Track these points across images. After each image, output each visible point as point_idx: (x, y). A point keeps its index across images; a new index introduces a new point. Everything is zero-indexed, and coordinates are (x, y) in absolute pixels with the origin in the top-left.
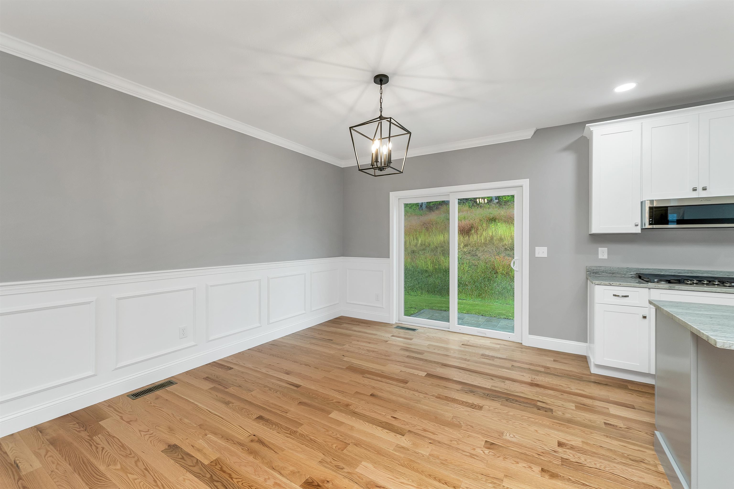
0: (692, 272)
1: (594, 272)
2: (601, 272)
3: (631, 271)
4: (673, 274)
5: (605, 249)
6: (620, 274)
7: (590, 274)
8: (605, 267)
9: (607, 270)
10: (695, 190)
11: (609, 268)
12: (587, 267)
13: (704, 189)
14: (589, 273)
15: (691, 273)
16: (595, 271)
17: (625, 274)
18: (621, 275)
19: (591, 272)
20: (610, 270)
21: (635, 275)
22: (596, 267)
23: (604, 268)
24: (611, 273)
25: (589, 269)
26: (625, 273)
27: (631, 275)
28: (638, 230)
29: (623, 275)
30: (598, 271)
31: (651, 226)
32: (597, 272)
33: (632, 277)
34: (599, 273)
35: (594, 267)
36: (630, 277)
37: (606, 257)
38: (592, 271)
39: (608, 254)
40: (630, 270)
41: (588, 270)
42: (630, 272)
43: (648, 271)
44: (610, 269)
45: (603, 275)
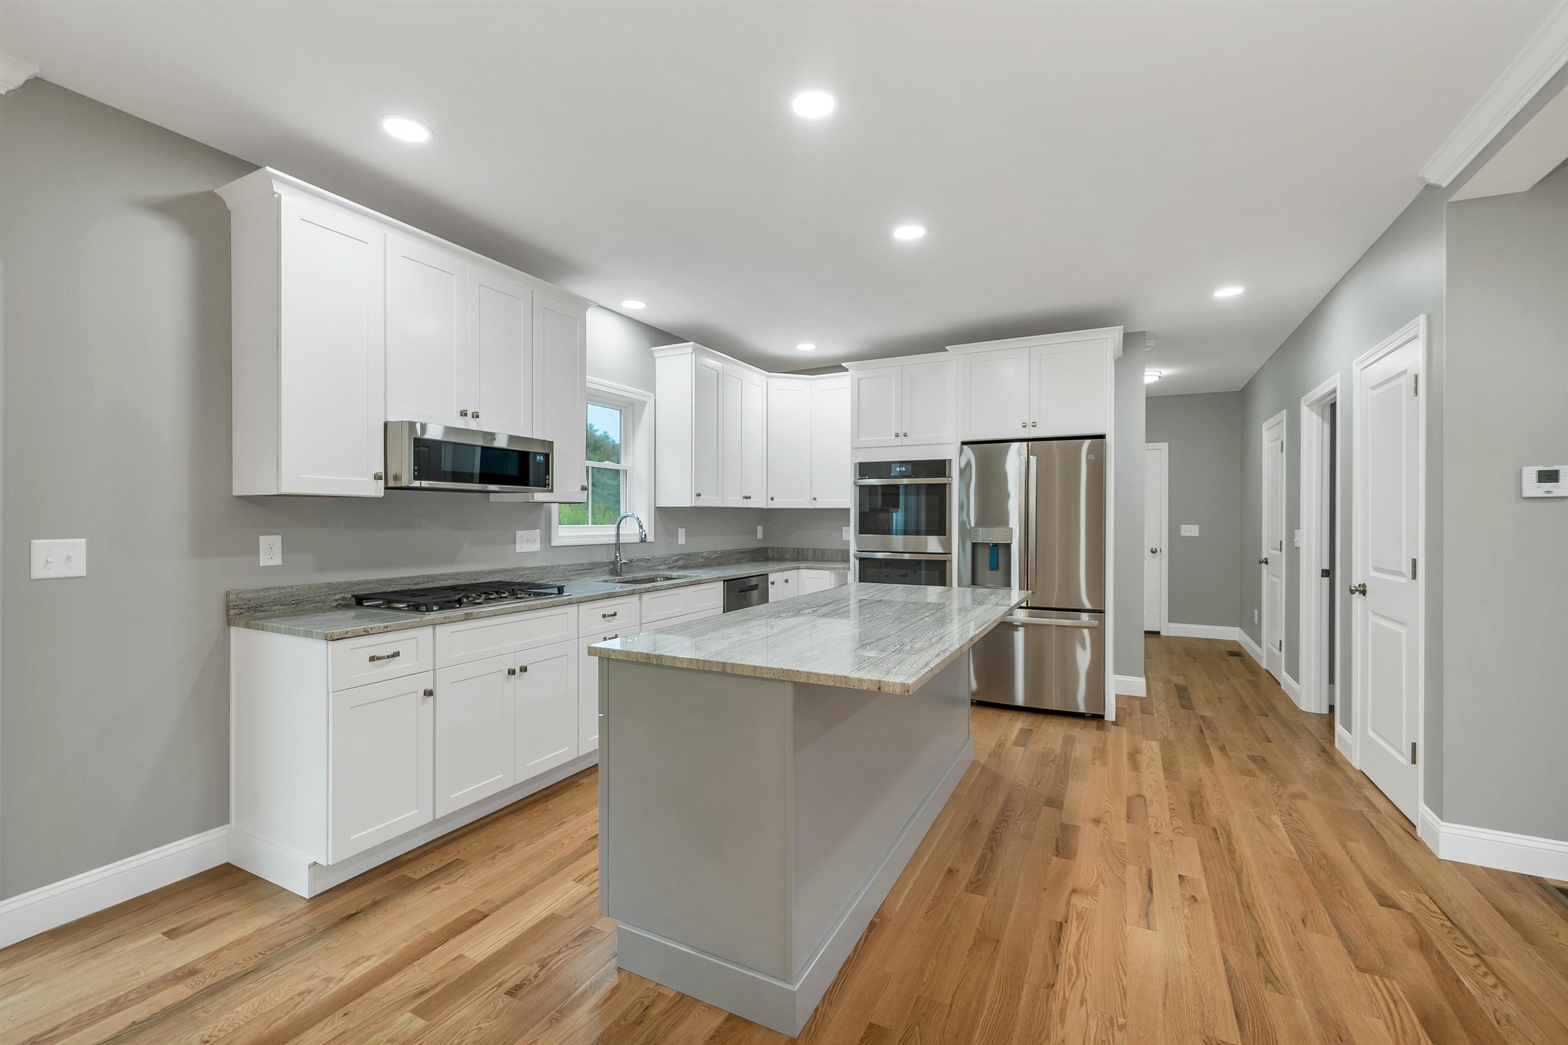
0: (432, 578)
1: (250, 606)
2: (269, 603)
3: (336, 592)
4: (407, 587)
5: (277, 540)
6: (314, 603)
7: (239, 614)
8: (279, 588)
9: (284, 597)
10: (464, 414)
11: (288, 590)
12: (228, 594)
13: (476, 416)
14: (236, 611)
15: (432, 581)
16: (252, 603)
17: (323, 602)
18: (314, 605)
19: (241, 609)
20: (291, 597)
21: (343, 600)
22: (257, 591)
23: (276, 592)
24: (294, 602)
25: (236, 600)
26: (323, 597)
27: (336, 600)
28: (376, 490)
29: (320, 605)
30: (261, 604)
31: (417, 484)
32: (257, 604)
33: (337, 605)
34: (263, 609)
35: (250, 591)
36: (334, 607)
37: (277, 560)
38: (245, 604)
39: (284, 552)
40: (333, 589)
41: (236, 603)
42: (335, 594)
43: (367, 586)
44: (290, 592)
45: (274, 611)
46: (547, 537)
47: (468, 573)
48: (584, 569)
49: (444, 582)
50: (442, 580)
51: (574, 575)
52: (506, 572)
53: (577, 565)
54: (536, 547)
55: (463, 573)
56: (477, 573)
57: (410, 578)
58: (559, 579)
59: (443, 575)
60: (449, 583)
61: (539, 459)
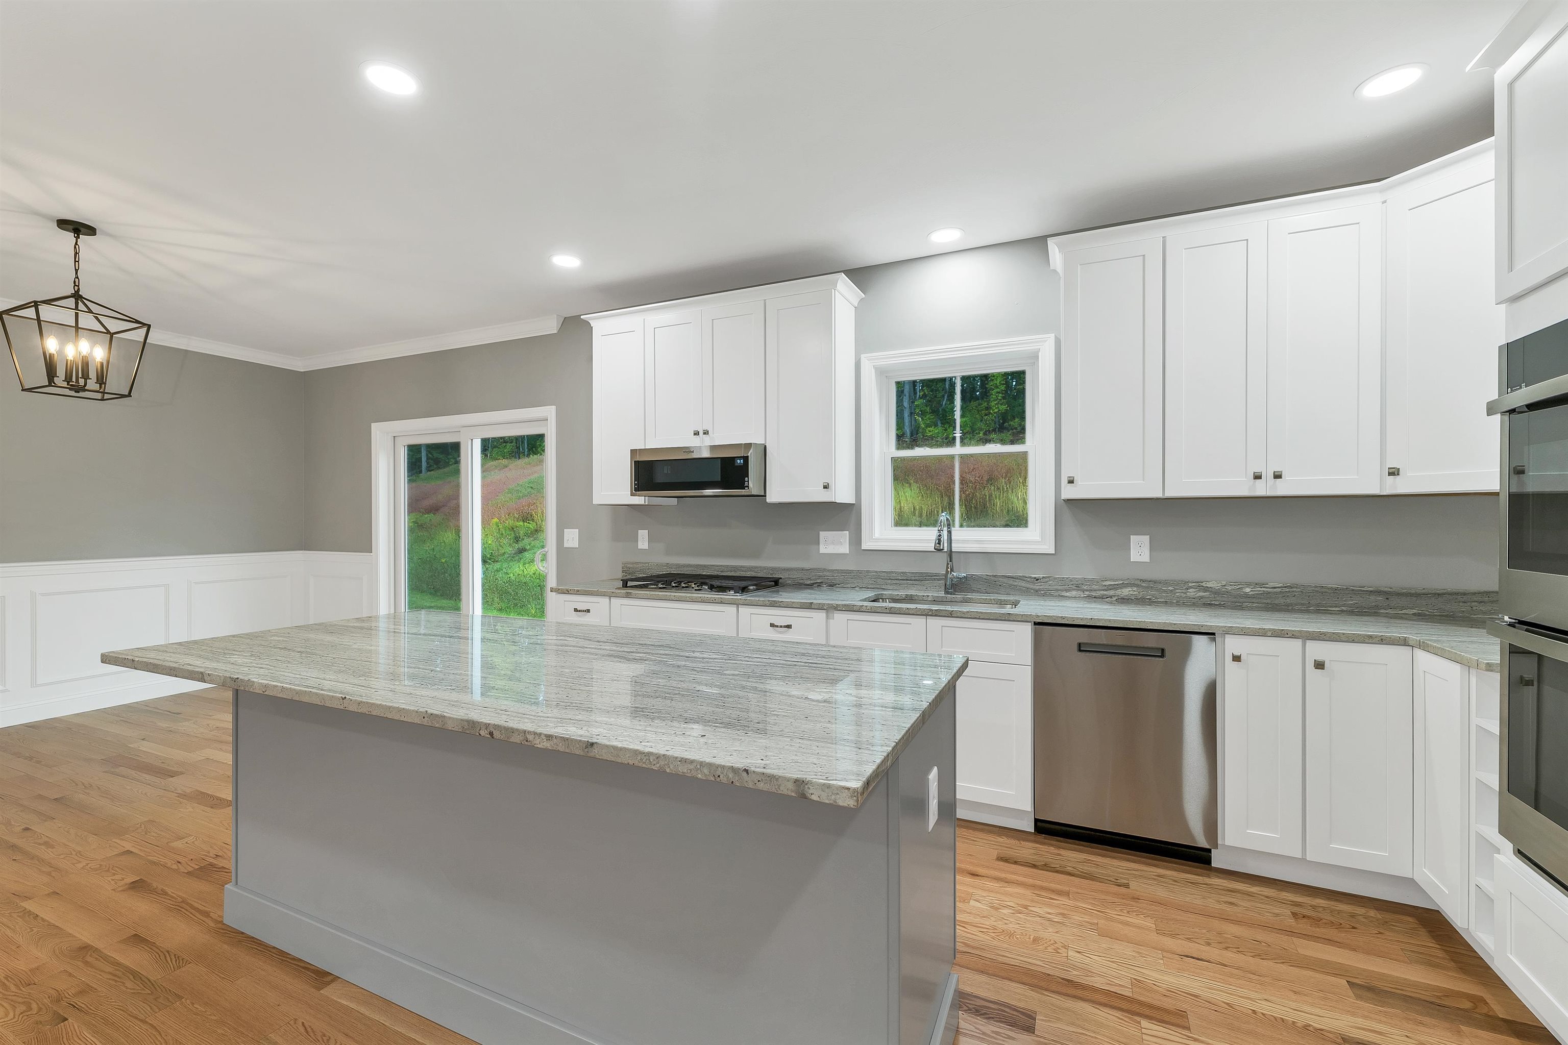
2: (638, 571)
5: (646, 533)
8: (644, 563)
10: (696, 433)
11: (647, 565)
12: (623, 563)
13: (707, 433)
16: (631, 571)
22: (634, 563)
23: (642, 565)
25: (625, 567)
30: (634, 571)
35: (631, 563)
37: (646, 546)
38: (628, 571)
41: (624, 569)
46: (856, 539)
47: (765, 568)
48: (907, 580)
49: (744, 573)
50: (743, 571)
51: (891, 585)
52: (803, 571)
53: (896, 573)
54: (845, 549)
55: (760, 567)
56: (773, 569)
57: (717, 566)
58: (869, 587)
59: (742, 567)
60: (748, 574)
61: (739, 462)
